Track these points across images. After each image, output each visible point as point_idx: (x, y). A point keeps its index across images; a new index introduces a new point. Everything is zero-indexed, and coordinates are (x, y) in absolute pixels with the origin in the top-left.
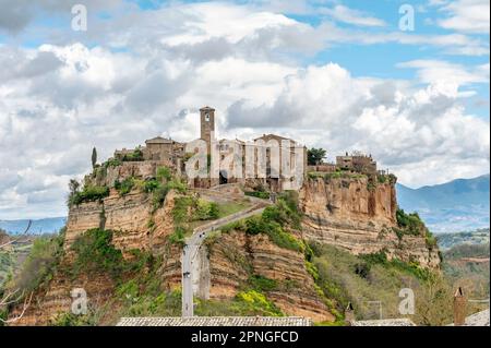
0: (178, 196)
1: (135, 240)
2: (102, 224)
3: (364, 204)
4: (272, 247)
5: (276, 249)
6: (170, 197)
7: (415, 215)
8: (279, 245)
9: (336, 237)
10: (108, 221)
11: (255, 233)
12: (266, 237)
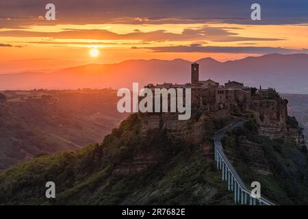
0: (206, 117)
1: (179, 135)
2: (161, 125)
3: (275, 115)
4: (248, 141)
5: (250, 142)
6: (202, 118)
7: (294, 118)
8: (251, 141)
9: (264, 131)
10: (164, 124)
11: (240, 135)
12: (245, 137)
